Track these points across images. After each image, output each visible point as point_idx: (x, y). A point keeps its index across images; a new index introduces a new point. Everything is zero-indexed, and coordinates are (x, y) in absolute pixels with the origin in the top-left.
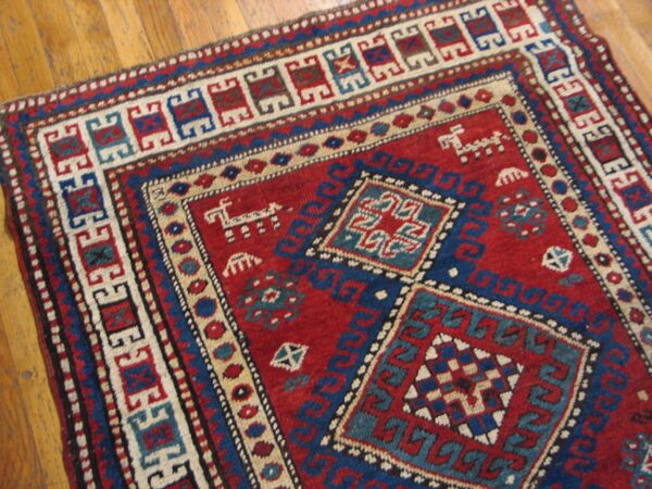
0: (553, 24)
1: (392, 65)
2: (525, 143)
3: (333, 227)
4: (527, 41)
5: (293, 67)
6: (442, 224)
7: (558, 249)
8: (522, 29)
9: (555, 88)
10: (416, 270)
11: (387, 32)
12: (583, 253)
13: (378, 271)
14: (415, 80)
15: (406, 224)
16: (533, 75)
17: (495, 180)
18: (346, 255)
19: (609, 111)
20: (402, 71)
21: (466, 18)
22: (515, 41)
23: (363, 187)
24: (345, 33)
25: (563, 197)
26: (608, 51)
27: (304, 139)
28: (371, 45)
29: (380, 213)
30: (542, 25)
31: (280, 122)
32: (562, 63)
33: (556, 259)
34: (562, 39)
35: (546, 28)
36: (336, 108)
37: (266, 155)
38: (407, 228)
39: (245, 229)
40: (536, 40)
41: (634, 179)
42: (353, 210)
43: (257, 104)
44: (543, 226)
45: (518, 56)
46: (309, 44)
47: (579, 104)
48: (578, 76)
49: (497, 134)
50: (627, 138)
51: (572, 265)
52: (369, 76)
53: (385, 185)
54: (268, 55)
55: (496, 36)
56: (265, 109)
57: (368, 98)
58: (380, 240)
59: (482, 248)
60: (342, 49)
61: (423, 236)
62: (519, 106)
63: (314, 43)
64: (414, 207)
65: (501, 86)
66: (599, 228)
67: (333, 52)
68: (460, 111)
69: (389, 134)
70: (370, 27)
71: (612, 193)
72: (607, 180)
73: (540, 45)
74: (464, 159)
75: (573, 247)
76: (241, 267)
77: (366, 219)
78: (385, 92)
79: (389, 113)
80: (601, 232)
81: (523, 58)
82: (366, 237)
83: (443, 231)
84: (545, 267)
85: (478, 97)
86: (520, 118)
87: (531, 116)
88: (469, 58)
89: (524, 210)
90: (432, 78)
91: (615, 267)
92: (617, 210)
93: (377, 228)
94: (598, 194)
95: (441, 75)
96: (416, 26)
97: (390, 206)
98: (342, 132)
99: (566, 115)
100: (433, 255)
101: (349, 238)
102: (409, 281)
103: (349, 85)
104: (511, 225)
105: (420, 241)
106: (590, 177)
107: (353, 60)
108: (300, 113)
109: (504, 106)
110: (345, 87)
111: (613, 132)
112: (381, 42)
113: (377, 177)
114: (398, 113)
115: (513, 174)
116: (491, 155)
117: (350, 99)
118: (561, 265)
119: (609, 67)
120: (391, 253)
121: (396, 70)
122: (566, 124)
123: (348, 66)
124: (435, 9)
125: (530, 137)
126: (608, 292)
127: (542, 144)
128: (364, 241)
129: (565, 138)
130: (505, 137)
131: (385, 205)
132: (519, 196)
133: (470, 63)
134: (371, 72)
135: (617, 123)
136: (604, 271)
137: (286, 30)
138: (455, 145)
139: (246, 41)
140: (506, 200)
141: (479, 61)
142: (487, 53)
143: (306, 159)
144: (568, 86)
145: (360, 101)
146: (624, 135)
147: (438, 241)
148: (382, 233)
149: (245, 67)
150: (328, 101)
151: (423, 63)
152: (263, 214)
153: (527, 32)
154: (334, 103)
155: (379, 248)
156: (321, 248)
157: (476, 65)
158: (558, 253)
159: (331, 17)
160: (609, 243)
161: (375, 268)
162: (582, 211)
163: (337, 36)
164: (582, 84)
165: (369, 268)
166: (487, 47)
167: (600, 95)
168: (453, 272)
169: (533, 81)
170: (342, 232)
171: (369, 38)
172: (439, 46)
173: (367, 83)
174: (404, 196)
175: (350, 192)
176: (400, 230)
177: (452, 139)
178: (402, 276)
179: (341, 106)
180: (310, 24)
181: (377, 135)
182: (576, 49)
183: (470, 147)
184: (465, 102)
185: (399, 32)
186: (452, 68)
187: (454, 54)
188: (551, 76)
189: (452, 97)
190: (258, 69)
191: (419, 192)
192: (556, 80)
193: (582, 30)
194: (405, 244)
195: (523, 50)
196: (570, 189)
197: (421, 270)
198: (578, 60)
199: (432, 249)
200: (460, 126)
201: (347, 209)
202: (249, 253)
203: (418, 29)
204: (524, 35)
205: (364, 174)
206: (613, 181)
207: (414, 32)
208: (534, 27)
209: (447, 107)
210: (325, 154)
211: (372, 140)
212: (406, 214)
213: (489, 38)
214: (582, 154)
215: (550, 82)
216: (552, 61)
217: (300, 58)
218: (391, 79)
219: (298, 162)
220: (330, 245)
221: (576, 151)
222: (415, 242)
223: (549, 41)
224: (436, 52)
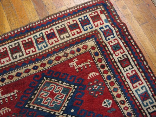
0: (109, 19)
1: (55, 39)
2: (98, 63)
3: (34, 97)
4: (100, 26)
5: (24, 42)
6: (69, 94)
7: (107, 100)
8: (98, 22)
9: (109, 43)
10: (60, 111)
11: (54, 27)
12: (116, 100)
13: (48, 112)
14: (62, 43)
15: (58, 95)
16: (102, 38)
17: (88, 77)
18: (38, 107)
19: (126, 49)
20: (58, 41)
21: (80, 20)
22: (96, 27)
23: (44, 83)
24: (41, 29)
25: (110, 81)
26: (126, 28)
27: (26, 67)
28: (49, 32)
29: (49, 91)
30: (105, 20)
31: (19, 62)
32: (111, 33)
33: (107, 104)
34: (112, 25)
35: (106, 21)
36: (37, 55)
37: (14, 73)
38: (58, 96)
39: (6, 99)
40: (103, 26)
41: (134, 72)
42: (41, 91)
43: (12, 56)
44: (103, 92)
45: (97, 32)
46: (29, 34)
47: (116, 47)
48: (117, 37)
49: (89, 60)
50: (132, 58)
51: (112, 105)
52: (48, 43)
53: (51, 81)
54: (16, 39)
55: (90, 25)
56: (15, 57)
57: (47, 51)
58: (49, 101)
59: (82, 101)
60: (39, 34)
61: (63, 99)
62: (97, 50)
63: (31, 33)
64: (60, 89)
65: (91, 43)
66: (121, 91)
67: (36, 36)
68: (77, 53)
69: (53, 63)
70: (49, 26)
71: (126, 78)
72: (125, 74)
73: (104, 28)
74: (77, 70)
75: (112, 99)
76: (5, 113)
77: (45, 94)
78: (53, 49)
79: (54, 56)
80: (122, 92)
81: (99, 33)
82: (44, 100)
83: (70, 96)
84: (103, 106)
85: (83, 48)
86: (97, 54)
87: (100, 53)
88: (81, 34)
89: (97, 87)
90: (68, 42)
91: (126, 105)
92: (128, 84)
93: (48, 97)
94: (122, 79)
95: (71, 41)
96: (64, 24)
97: (53, 89)
98: (38, 64)
99: (112, 52)
100: (66, 105)
101: (39, 101)
102: (58, 114)
103: (41, 47)
104: (92, 92)
105: (62, 100)
106: (119, 73)
107: (43, 38)
108: (25, 58)
109: (91, 50)
110: (40, 48)
111: (127, 57)
112: (52, 31)
113: (49, 79)
114: (57, 56)
115: (93, 74)
116: (86, 68)
117: (41, 52)
118: (108, 105)
119: (127, 33)
120: (53, 105)
121: (56, 40)
122: (112, 55)
123: (41, 40)
124: (70, 18)
125: (100, 60)
126: (124, 113)
127: (104, 63)
128: (44, 102)
129: (111, 60)
130: (91, 61)
131: (51, 89)
132: (95, 82)
133: (81, 36)
134: (49, 42)
135: (129, 53)
136: (122, 106)
137: (22, 29)
138: (75, 66)
139: (9, 34)
140: (91, 84)
141: (84, 35)
142: (87, 32)
143: (27, 74)
144: (113, 41)
145: (44, 52)
146: (131, 57)
147: (68, 100)
148: (50, 98)
149: (9, 43)
150: (35, 53)
151: (65, 37)
152: (12, 94)
153: (100, 23)
154: (36, 54)
155: (49, 104)
156: (30, 105)
157: (83, 36)
158: (107, 101)
159: (37, 23)
160: (124, 96)
161: (47, 110)
162: (116, 86)
163: (38, 30)
164: (117, 40)
165: (45, 111)
166: (87, 30)
167: (123, 43)
168: (72, 111)
169: (101, 40)
170: (37, 99)
171: (48, 30)
172: (71, 31)
173: (47, 46)
174: (57, 85)
175: (40, 85)
176: (56, 97)
177: (74, 64)
178: (56, 113)
179: (38, 55)
180: (30, 27)
181: (49, 64)
182: (116, 28)
183: (80, 66)
184: (79, 50)
185: (58, 27)
186: (75, 38)
187: (76, 33)
188: (107, 38)
189: (74, 49)
190: (13, 44)
191: (62, 83)
192: (109, 39)
193: (118, 21)
194: (57, 102)
195: (99, 30)
196: (112, 78)
197: (62, 110)
198: (116, 32)
199: (66, 103)
200: (76, 59)
201: (39, 91)
202: (7, 107)
203: (64, 26)
204: (99, 24)
205: (45, 78)
206: (127, 74)
207: (63, 26)
208: (102, 21)
209: (72, 52)
210: (32, 72)
211: (48, 66)
212: (58, 91)
213: (87, 26)
214: (117, 65)
215: (107, 40)
216: (108, 33)
217: (26, 39)
218: (55, 44)
219: (24, 75)
220: (33, 103)
221: (115, 64)
222: (60, 101)
223: (108, 26)
224: (70, 33)
